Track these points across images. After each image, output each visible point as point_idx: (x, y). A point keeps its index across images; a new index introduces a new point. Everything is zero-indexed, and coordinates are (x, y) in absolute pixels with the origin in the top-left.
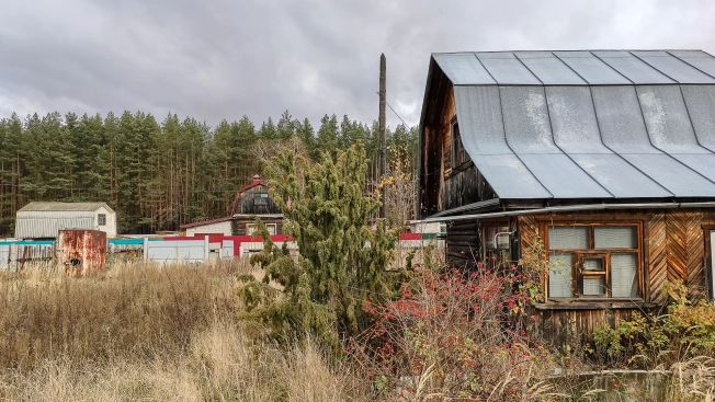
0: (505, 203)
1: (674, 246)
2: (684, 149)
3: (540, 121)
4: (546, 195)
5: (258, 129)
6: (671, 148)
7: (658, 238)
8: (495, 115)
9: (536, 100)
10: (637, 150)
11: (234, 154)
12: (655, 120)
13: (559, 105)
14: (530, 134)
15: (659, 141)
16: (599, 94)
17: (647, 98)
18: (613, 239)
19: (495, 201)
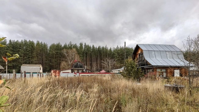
0: (153, 66)
1: (170, 71)
2: (172, 60)
3: (154, 55)
4: (157, 65)
5: (63, 46)
6: (170, 60)
7: (169, 71)
8: (149, 54)
9: (153, 53)
10: (166, 60)
11: (57, 52)
12: (168, 56)
13: (156, 53)
14: (153, 57)
15: (168, 59)
16: (161, 52)
17: (167, 53)
18: (164, 70)
19: (151, 66)
